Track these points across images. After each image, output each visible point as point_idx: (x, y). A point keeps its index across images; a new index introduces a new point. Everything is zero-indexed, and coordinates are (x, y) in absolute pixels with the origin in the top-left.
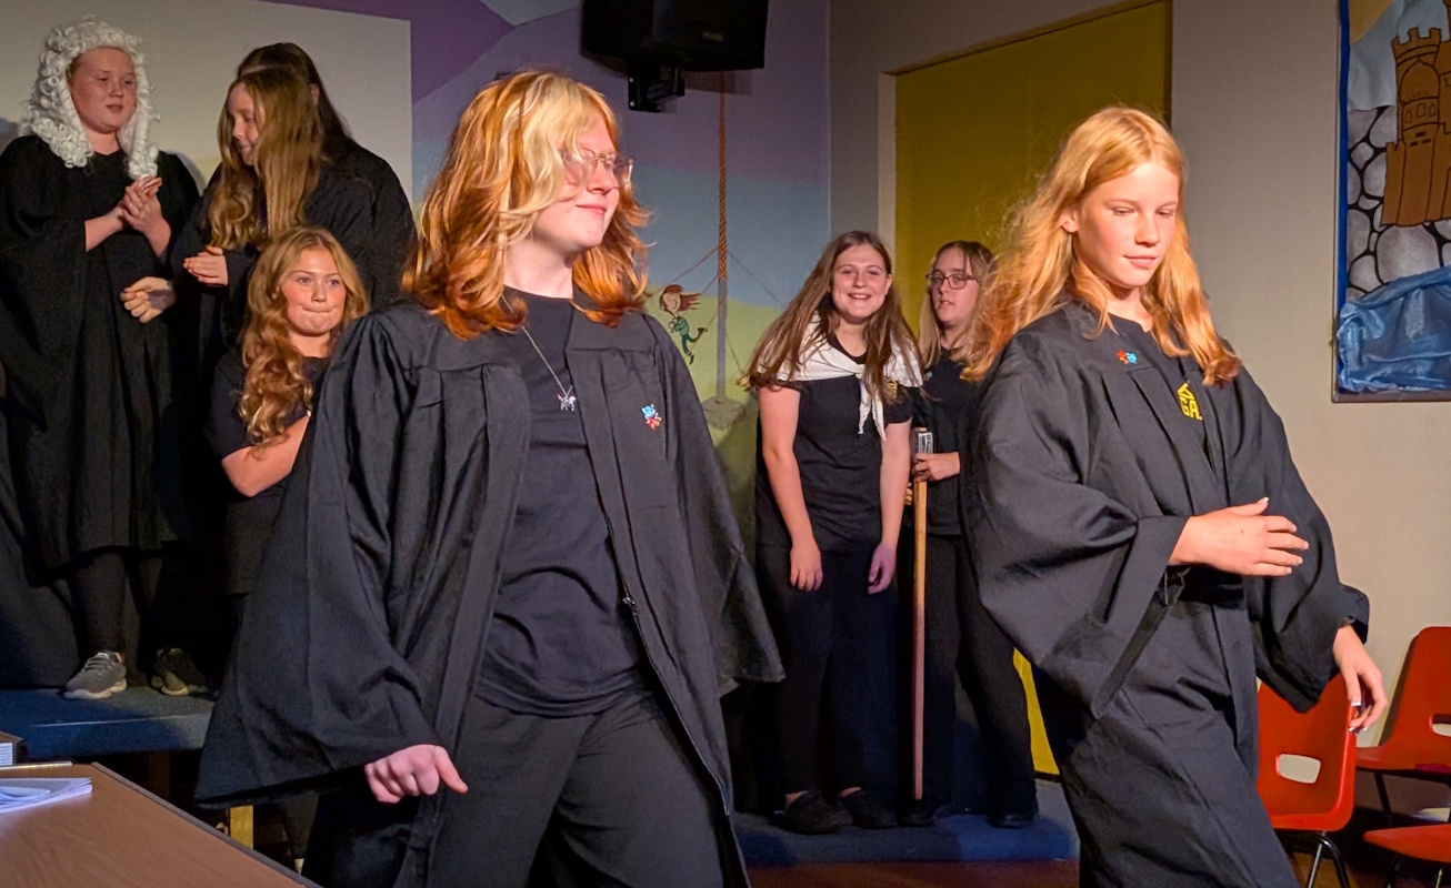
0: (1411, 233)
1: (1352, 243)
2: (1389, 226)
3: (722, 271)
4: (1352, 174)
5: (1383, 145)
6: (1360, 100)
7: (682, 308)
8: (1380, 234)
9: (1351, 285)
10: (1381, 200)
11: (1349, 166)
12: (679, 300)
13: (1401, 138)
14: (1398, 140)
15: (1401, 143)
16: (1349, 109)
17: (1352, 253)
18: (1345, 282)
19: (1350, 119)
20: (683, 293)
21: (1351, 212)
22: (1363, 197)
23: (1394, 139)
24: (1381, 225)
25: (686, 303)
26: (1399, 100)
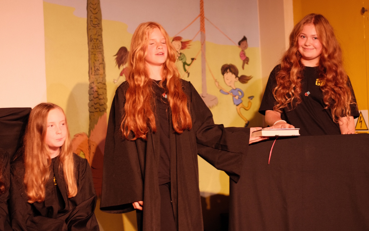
3: (202, 29)
7: (183, 48)
12: (180, 44)
20: (183, 40)
25: (184, 45)
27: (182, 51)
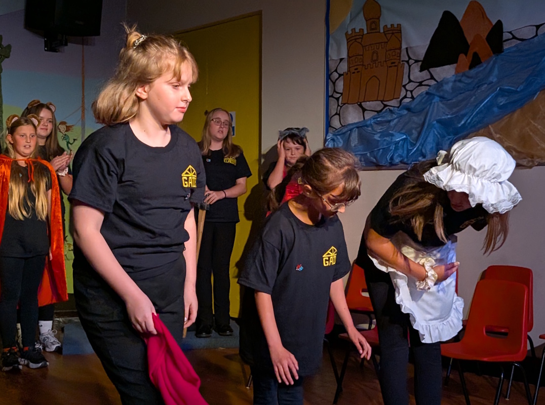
0: (353, 106)
1: (331, 110)
2: (344, 104)
3: (83, 117)
4: (331, 84)
5: (342, 73)
6: (334, 56)
7: (66, 131)
8: (341, 107)
9: (330, 126)
10: (342, 94)
11: (329, 80)
12: (65, 128)
13: (349, 71)
14: (348, 71)
15: (349, 73)
16: (329, 59)
17: (331, 114)
18: (328, 125)
19: (330, 62)
20: (68, 125)
21: (330, 98)
22: (335, 93)
23: (346, 71)
24: (342, 104)
25: (68, 129)
26: (348, 56)
27: (66, 133)
